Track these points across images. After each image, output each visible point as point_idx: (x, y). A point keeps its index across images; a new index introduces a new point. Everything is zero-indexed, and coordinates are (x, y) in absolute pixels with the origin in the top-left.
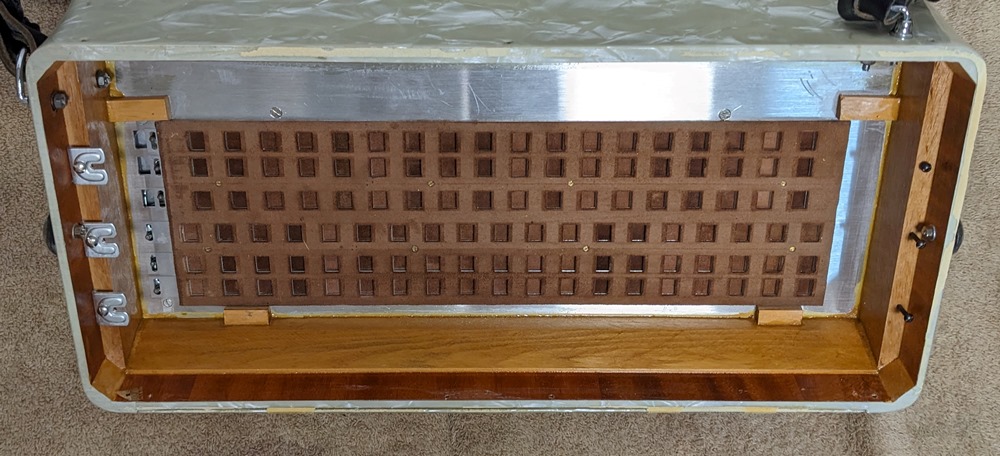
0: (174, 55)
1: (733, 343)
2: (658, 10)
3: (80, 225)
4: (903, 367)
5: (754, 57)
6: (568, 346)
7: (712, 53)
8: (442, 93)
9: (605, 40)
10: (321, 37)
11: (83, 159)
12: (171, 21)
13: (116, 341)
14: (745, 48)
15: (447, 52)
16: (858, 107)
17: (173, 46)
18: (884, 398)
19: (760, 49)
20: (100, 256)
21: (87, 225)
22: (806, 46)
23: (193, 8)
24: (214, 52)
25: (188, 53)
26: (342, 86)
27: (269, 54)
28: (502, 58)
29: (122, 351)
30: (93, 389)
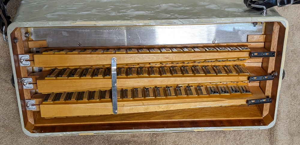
0: (51, 25)
1: (219, 111)
2: (193, 10)
3: (21, 78)
4: (270, 116)
5: (221, 22)
6: (169, 114)
7: (209, 20)
8: (129, 37)
9: (178, 18)
10: (95, 19)
11: (23, 58)
12: (49, 16)
13: (31, 116)
14: (219, 19)
15: (132, 22)
16: (253, 38)
17: (51, 22)
18: (265, 125)
19: (223, 19)
20: (27, 88)
21: (23, 78)
22: (236, 18)
23: (55, 12)
24: (63, 24)
25: (55, 24)
26: (99, 36)
27: (80, 24)
28: (148, 23)
29: (33, 119)
30: (25, 129)
